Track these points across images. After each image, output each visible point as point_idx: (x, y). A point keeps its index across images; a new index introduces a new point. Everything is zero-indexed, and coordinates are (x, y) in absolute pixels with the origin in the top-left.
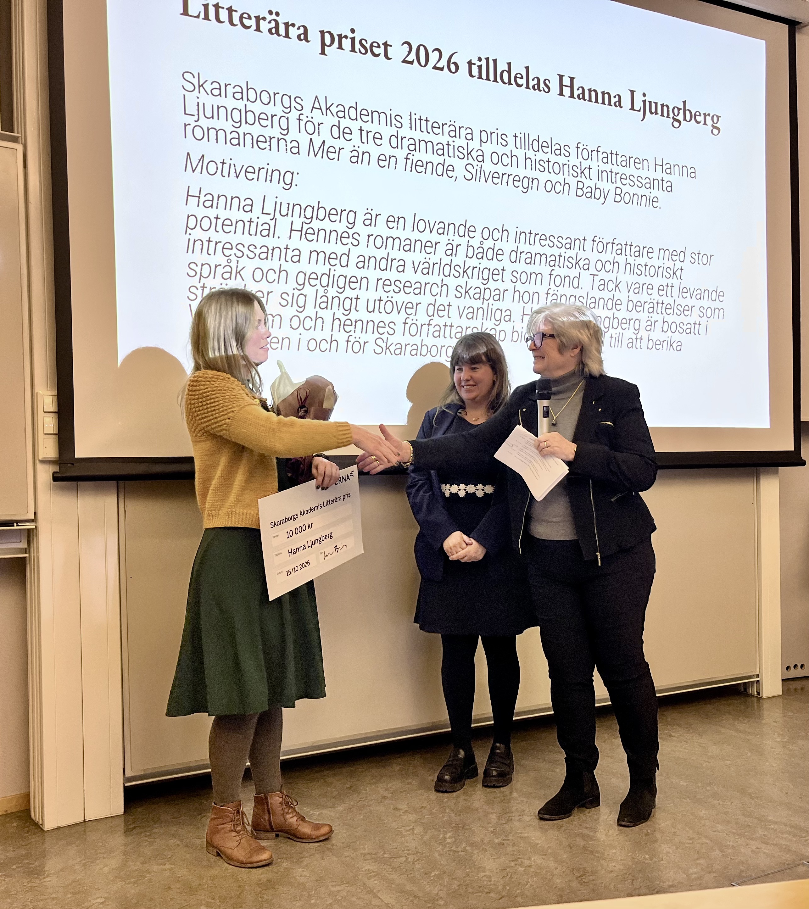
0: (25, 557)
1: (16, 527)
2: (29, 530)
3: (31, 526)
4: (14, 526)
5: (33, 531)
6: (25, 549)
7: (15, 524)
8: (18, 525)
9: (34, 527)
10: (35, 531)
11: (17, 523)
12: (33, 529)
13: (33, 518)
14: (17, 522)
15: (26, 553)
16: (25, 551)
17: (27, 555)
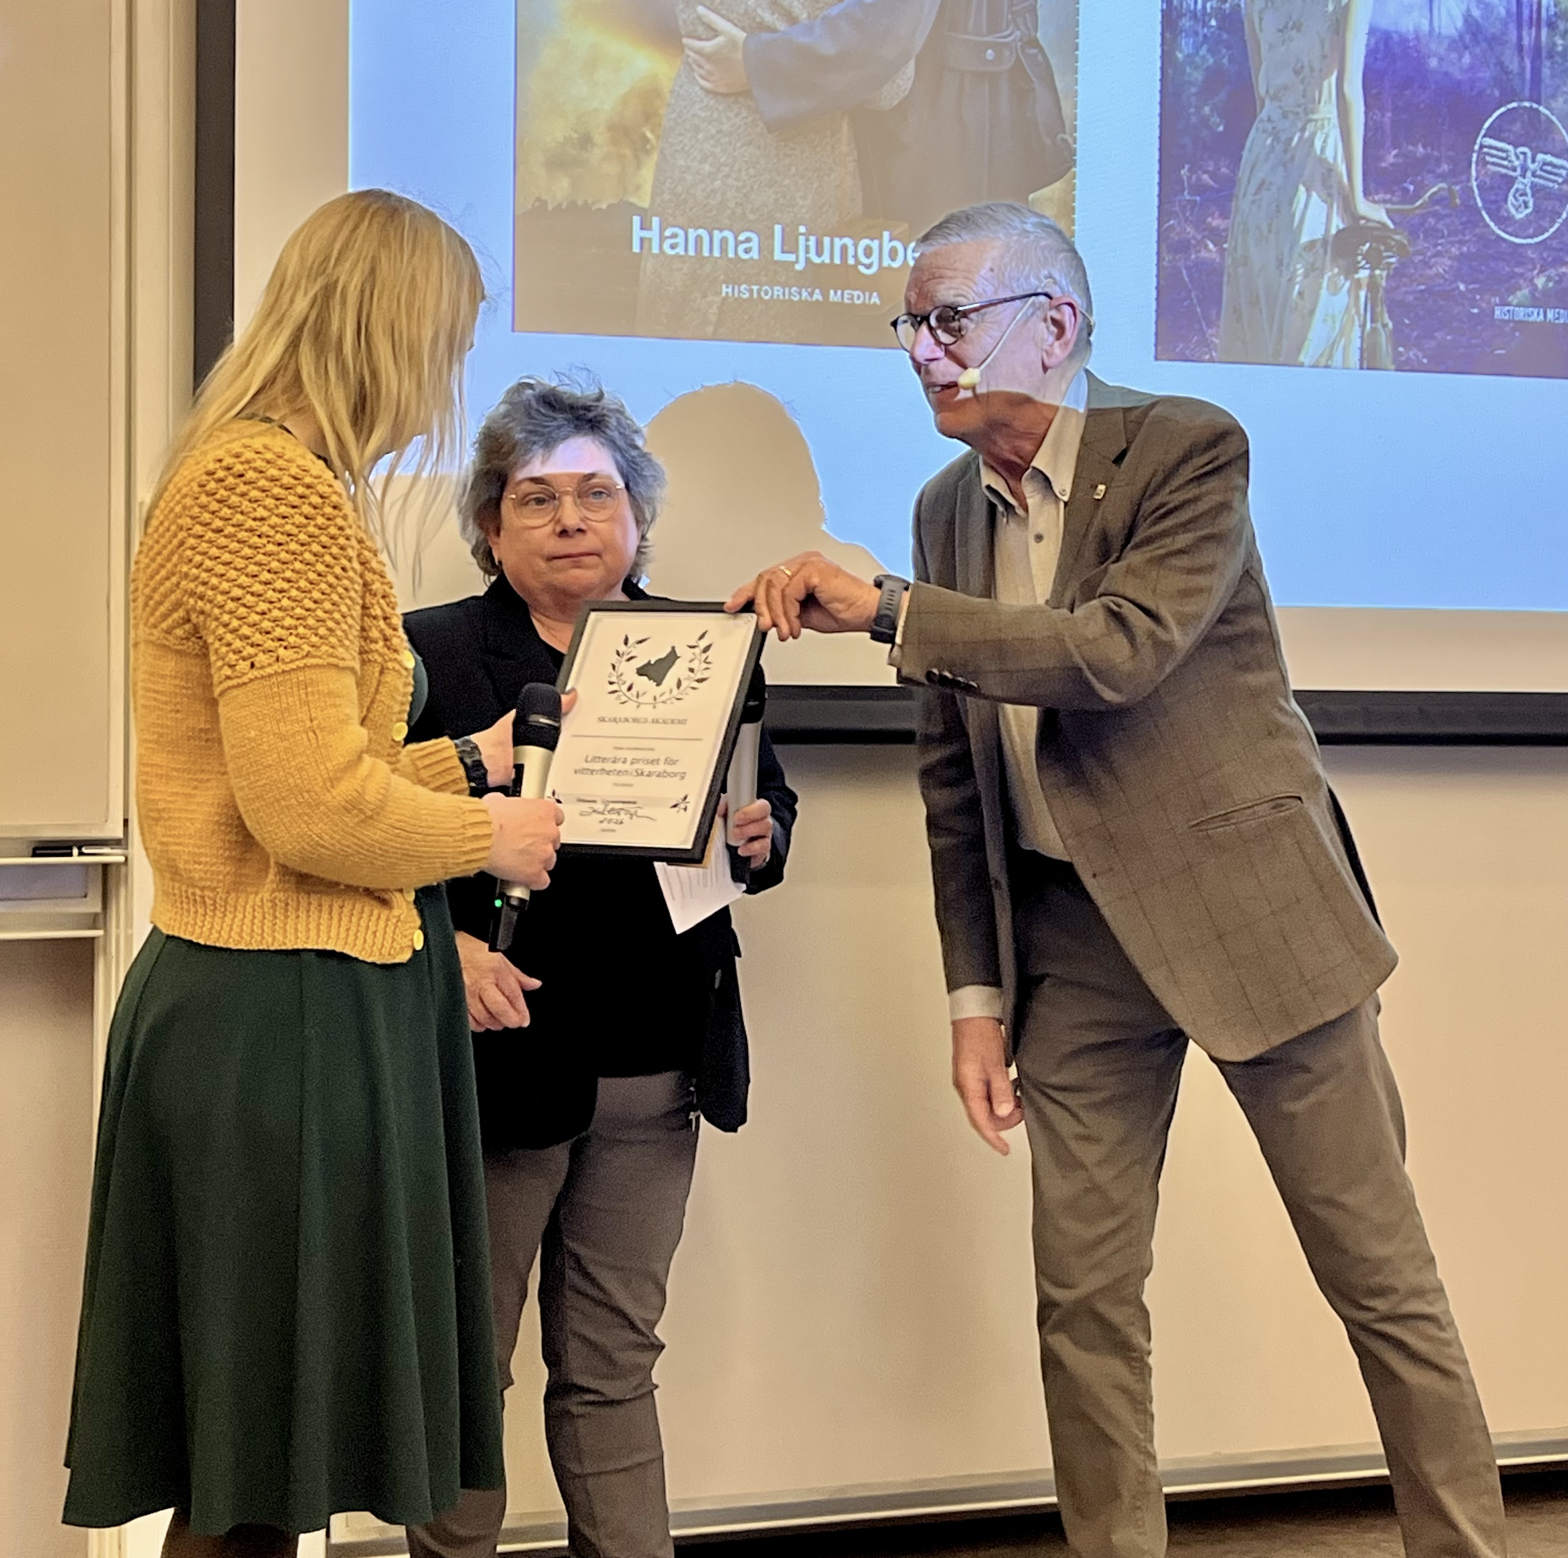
0: (92, 939)
1: (75, 858)
2: (105, 866)
3: (113, 856)
4: (70, 855)
5: (118, 872)
6: (96, 915)
7: (75, 851)
8: (81, 854)
9: (122, 859)
10: (123, 869)
11: (80, 848)
12: (118, 865)
13: (119, 834)
14: (81, 844)
15: (94, 927)
16: (94, 921)
17: (99, 933)
